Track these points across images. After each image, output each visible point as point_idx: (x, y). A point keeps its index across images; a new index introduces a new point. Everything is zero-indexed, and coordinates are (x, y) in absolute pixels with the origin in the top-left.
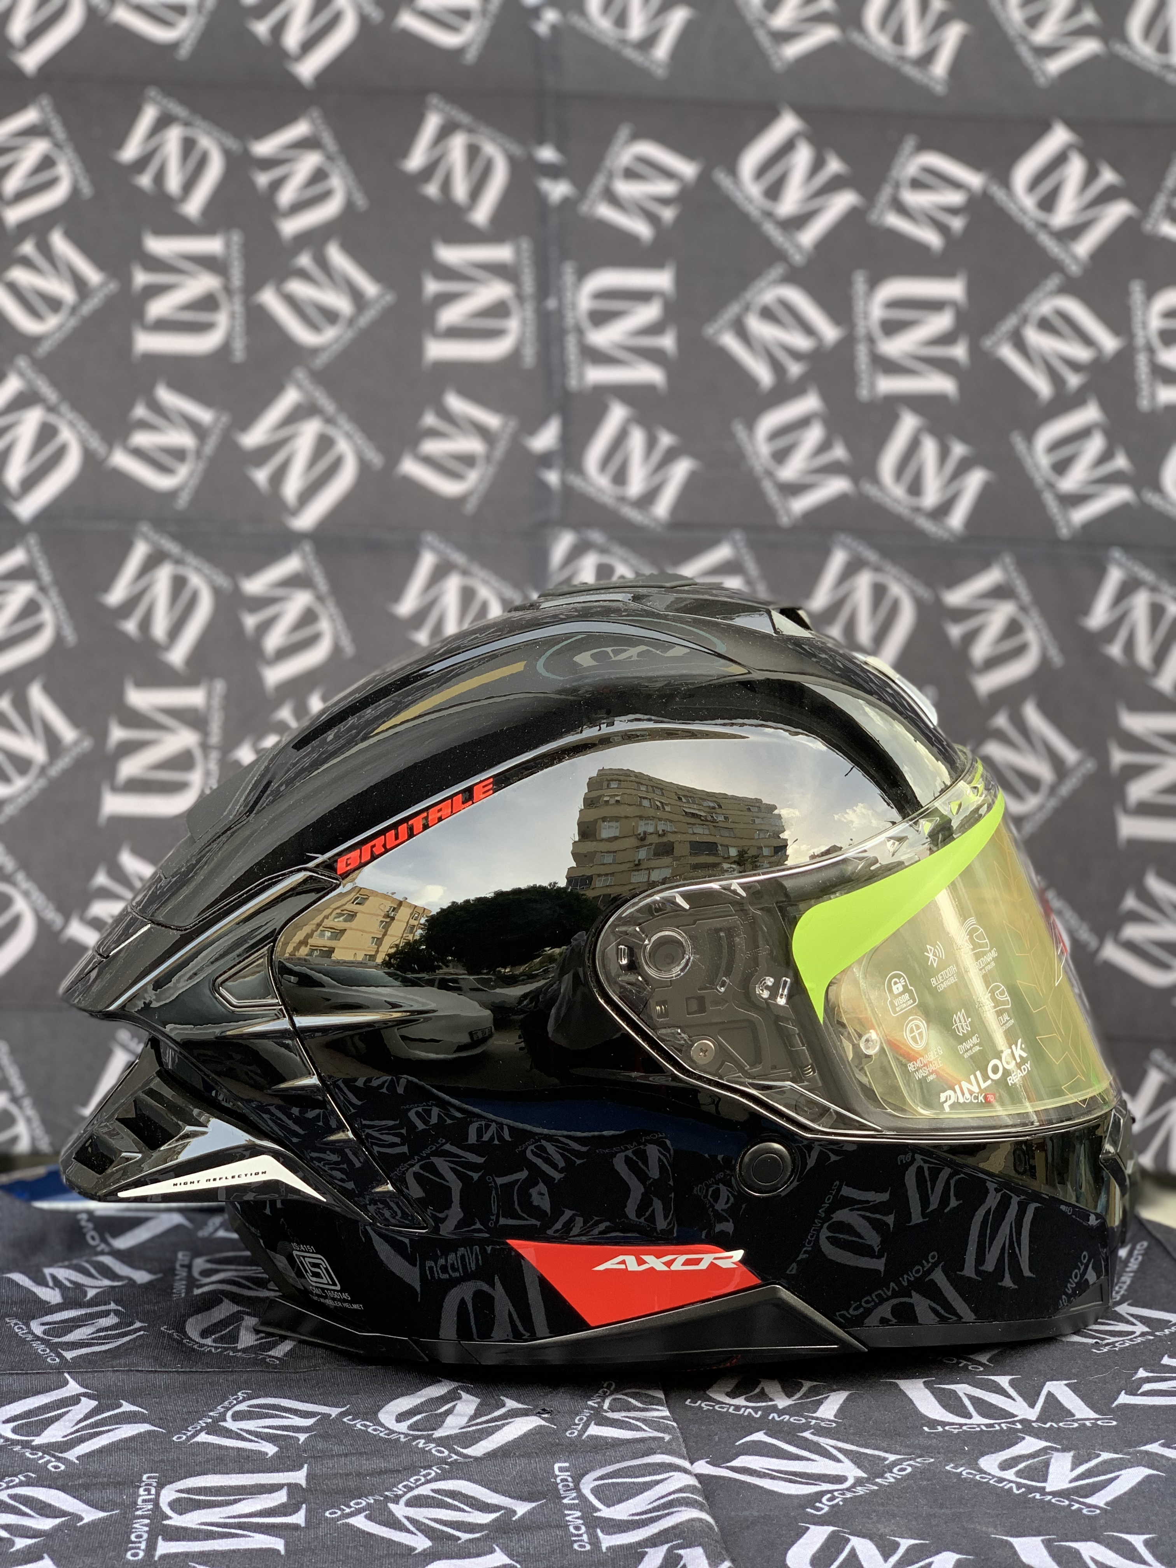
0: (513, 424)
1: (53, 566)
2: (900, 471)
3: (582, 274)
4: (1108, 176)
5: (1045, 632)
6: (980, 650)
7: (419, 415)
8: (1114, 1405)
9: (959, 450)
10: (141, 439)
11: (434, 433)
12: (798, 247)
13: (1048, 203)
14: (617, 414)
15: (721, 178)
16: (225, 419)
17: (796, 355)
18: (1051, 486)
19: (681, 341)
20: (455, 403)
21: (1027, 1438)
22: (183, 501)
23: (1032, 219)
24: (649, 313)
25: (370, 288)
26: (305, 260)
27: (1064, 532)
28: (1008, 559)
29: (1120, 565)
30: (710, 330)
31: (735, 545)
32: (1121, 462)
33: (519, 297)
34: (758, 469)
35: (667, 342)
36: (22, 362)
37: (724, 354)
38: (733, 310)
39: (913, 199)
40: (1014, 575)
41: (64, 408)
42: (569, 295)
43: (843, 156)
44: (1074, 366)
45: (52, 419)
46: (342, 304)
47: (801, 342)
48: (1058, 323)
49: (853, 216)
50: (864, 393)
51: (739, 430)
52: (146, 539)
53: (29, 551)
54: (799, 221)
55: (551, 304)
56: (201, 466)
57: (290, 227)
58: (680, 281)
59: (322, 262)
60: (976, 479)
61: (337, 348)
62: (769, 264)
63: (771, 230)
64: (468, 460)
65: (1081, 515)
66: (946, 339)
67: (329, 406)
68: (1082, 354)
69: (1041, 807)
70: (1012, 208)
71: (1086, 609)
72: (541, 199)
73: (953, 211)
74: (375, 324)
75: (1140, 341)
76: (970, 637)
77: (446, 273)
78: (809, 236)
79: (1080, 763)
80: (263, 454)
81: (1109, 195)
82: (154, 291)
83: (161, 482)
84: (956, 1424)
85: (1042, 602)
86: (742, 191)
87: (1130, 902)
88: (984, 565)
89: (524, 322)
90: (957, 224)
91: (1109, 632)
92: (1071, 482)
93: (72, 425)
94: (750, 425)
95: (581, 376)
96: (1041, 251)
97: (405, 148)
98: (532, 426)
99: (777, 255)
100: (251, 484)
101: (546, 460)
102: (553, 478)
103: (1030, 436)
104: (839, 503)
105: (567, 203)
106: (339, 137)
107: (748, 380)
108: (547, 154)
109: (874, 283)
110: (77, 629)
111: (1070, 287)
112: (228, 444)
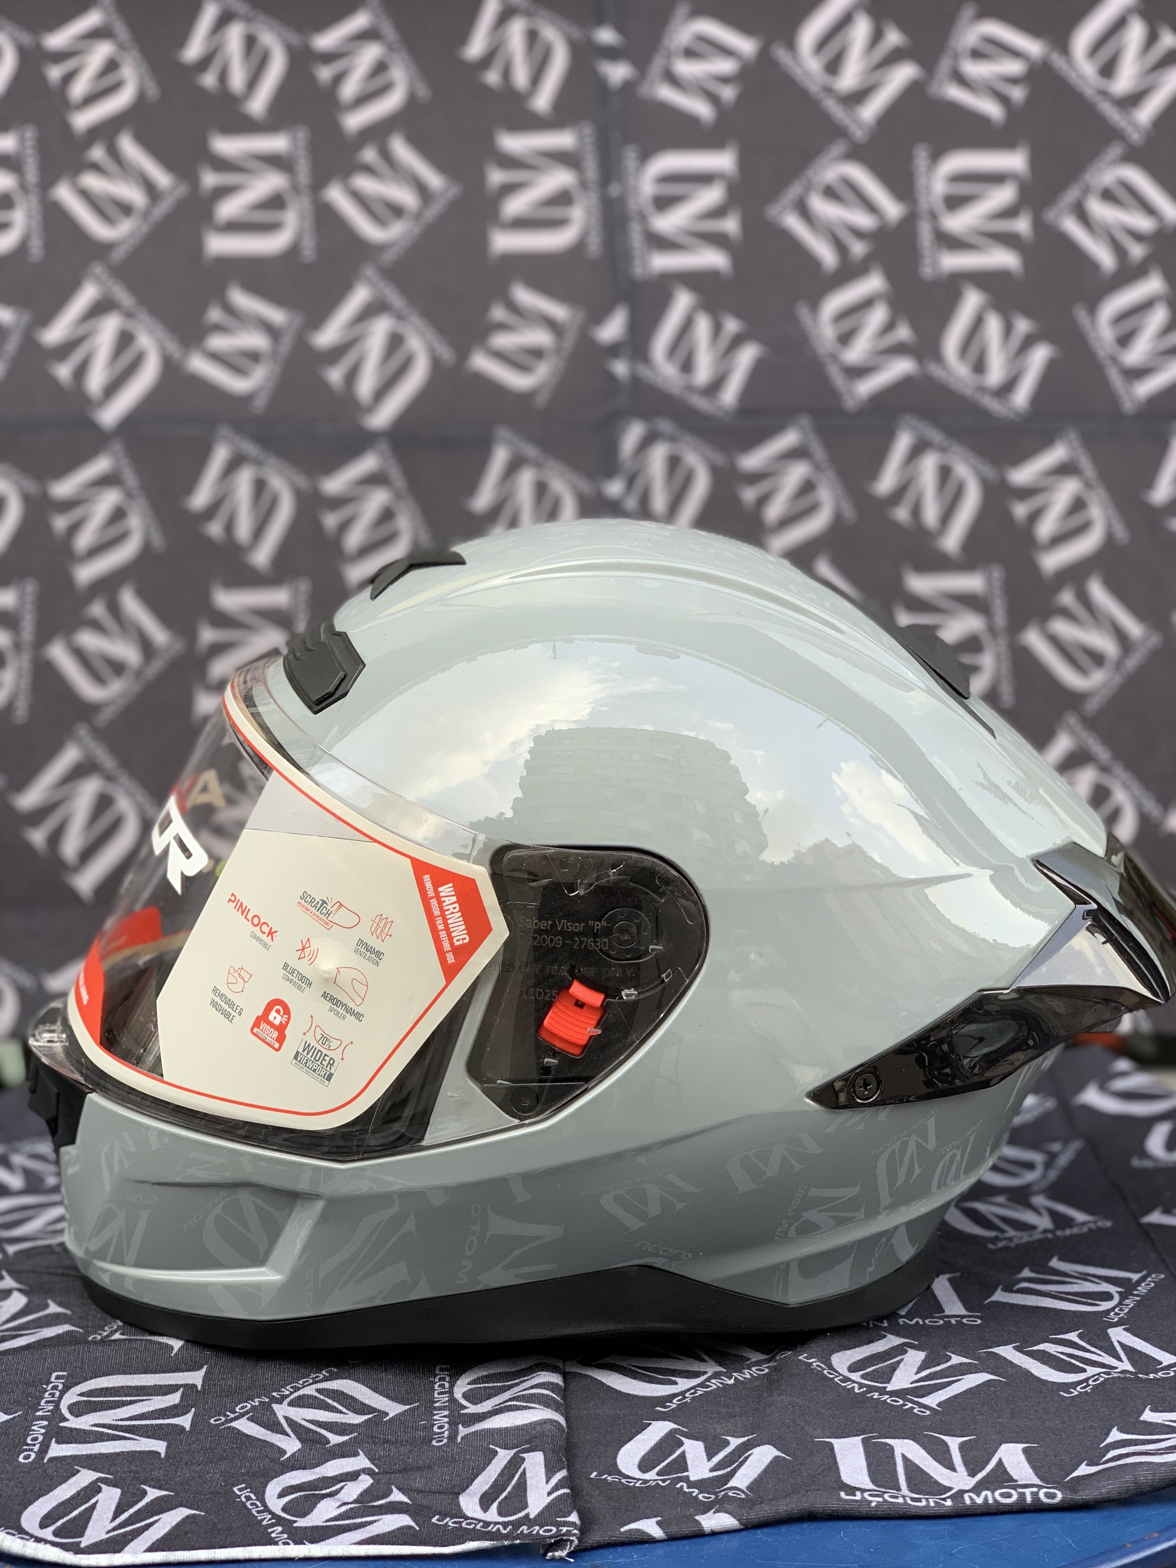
1: (138, 472)
3: (645, 156)
6: (1046, 528)
7: (487, 308)
12: (859, 123)
15: (781, 54)
17: (859, 234)
19: (745, 224)
33: (583, 184)
35: (731, 225)
37: (788, 236)
42: (631, 181)
43: (903, 27)
47: (863, 220)
49: (914, 90)
55: (614, 190)
58: (743, 162)
62: (831, 141)
71: (1149, 483)
72: (601, 83)
74: (442, 218)
76: (1035, 516)
77: (509, 162)
80: (336, 353)
85: (1106, 478)
88: (1047, 443)
96: (1102, 119)
97: (463, 35)
98: (599, 316)
99: (838, 132)
100: (325, 386)
101: (614, 350)
102: (621, 368)
103: (1093, 309)
104: (904, 385)
105: (628, 86)
106: (400, 27)
107: (811, 261)
108: (606, 36)
109: (936, 156)
110: (165, 533)
111: (1132, 156)
112: (302, 345)
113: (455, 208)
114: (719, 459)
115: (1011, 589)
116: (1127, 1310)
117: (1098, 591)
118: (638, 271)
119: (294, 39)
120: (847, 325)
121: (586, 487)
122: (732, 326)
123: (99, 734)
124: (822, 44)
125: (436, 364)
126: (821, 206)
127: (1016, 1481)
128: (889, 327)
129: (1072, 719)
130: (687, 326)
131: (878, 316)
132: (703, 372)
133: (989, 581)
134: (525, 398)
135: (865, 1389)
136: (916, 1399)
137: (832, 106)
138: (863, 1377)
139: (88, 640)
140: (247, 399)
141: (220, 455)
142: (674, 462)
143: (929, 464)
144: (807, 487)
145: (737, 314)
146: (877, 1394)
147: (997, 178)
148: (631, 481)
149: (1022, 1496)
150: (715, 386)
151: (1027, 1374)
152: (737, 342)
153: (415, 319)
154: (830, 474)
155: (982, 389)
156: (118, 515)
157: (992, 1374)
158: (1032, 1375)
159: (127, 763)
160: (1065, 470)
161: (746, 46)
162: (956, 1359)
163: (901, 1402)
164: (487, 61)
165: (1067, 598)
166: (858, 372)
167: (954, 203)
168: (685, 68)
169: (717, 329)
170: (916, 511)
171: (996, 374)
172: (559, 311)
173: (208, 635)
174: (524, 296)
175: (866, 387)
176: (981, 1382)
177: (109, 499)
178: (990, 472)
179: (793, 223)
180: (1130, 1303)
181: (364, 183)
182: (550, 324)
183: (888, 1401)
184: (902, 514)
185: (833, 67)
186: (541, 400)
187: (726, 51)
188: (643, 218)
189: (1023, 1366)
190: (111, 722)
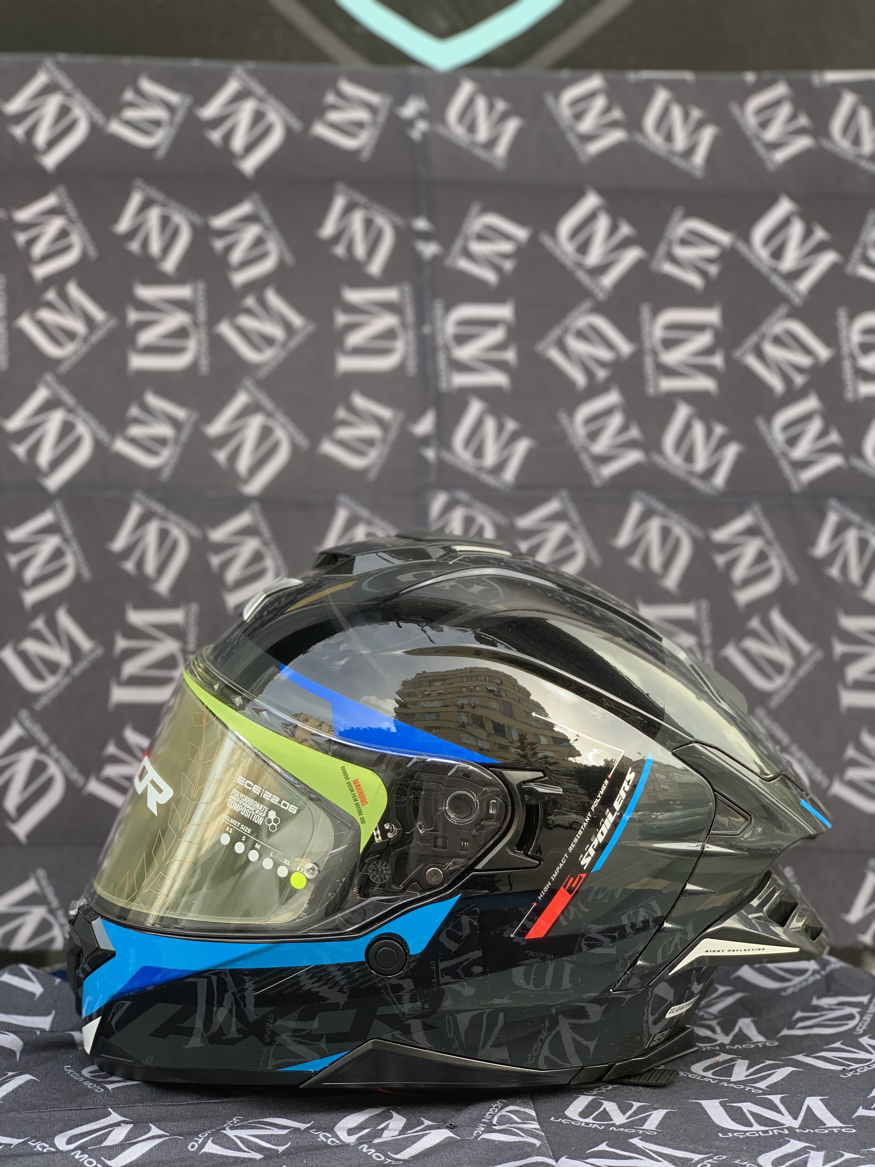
0: (401, 416)
1: (73, 523)
2: (678, 445)
3: (448, 308)
6: (739, 573)
7: (333, 410)
8: (854, 1117)
9: (719, 430)
10: (135, 431)
12: (601, 288)
13: (778, 254)
14: (475, 407)
15: (545, 239)
16: (195, 416)
17: (602, 364)
18: (785, 455)
19: (520, 355)
20: (360, 401)
21: (792, 1140)
22: (165, 475)
25: (296, 320)
26: (250, 302)
27: (795, 488)
28: (757, 508)
29: (836, 510)
30: (540, 347)
33: (404, 325)
35: (510, 355)
36: (49, 377)
37: (550, 363)
38: (556, 332)
39: (683, 252)
40: (762, 518)
41: (81, 411)
42: (439, 324)
43: (632, 223)
45: (71, 418)
46: (276, 332)
48: (787, 339)
49: (640, 266)
50: (651, 390)
51: (563, 417)
52: (140, 502)
53: (56, 513)
54: (601, 270)
55: (427, 329)
56: (178, 450)
57: (239, 278)
58: (518, 312)
59: (262, 303)
60: (732, 451)
62: (581, 300)
64: (370, 442)
66: (708, 351)
67: (268, 404)
70: (752, 258)
71: (812, 542)
72: (417, 256)
74: (301, 347)
76: (731, 564)
77: (351, 309)
78: (609, 280)
79: (812, 653)
80: (222, 440)
82: (142, 325)
84: (742, 1132)
85: (781, 538)
87: (851, 752)
88: (740, 512)
89: (407, 343)
90: (713, 270)
91: (829, 559)
93: (86, 422)
94: (571, 413)
95: (449, 380)
96: (773, 288)
97: (320, 221)
98: (415, 417)
99: (585, 293)
100: (214, 462)
101: (425, 441)
103: (769, 420)
104: (635, 469)
105: (437, 259)
106: (272, 212)
107: (568, 382)
108: (421, 224)
109: (656, 312)
110: (91, 568)
111: (795, 314)
112: (198, 434)
113: (311, 340)
115: (714, 616)
117: (777, 619)
120: (594, 426)
122: (511, 425)
123: (36, 716)
125: (295, 448)
126: (575, 345)
128: (624, 428)
133: (698, 610)
134: (361, 473)
137: (582, 276)
139: (31, 646)
140: (156, 471)
141: (135, 512)
143: (654, 526)
145: (514, 418)
147: (699, 328)
153: (280, 417)
156: (58, 554)
159: (55, 739)
160: (752, 531)
165: (755, 623)
167: (669, 344)
169: (500, 428)
170: (646, 559)
173: (121, 643)
175: (609, 470)
177: (52, 542)
178: (698, 533)
179: (555, 355)
186: (372, 476)
188: (447, 349)
190: (46, 708)
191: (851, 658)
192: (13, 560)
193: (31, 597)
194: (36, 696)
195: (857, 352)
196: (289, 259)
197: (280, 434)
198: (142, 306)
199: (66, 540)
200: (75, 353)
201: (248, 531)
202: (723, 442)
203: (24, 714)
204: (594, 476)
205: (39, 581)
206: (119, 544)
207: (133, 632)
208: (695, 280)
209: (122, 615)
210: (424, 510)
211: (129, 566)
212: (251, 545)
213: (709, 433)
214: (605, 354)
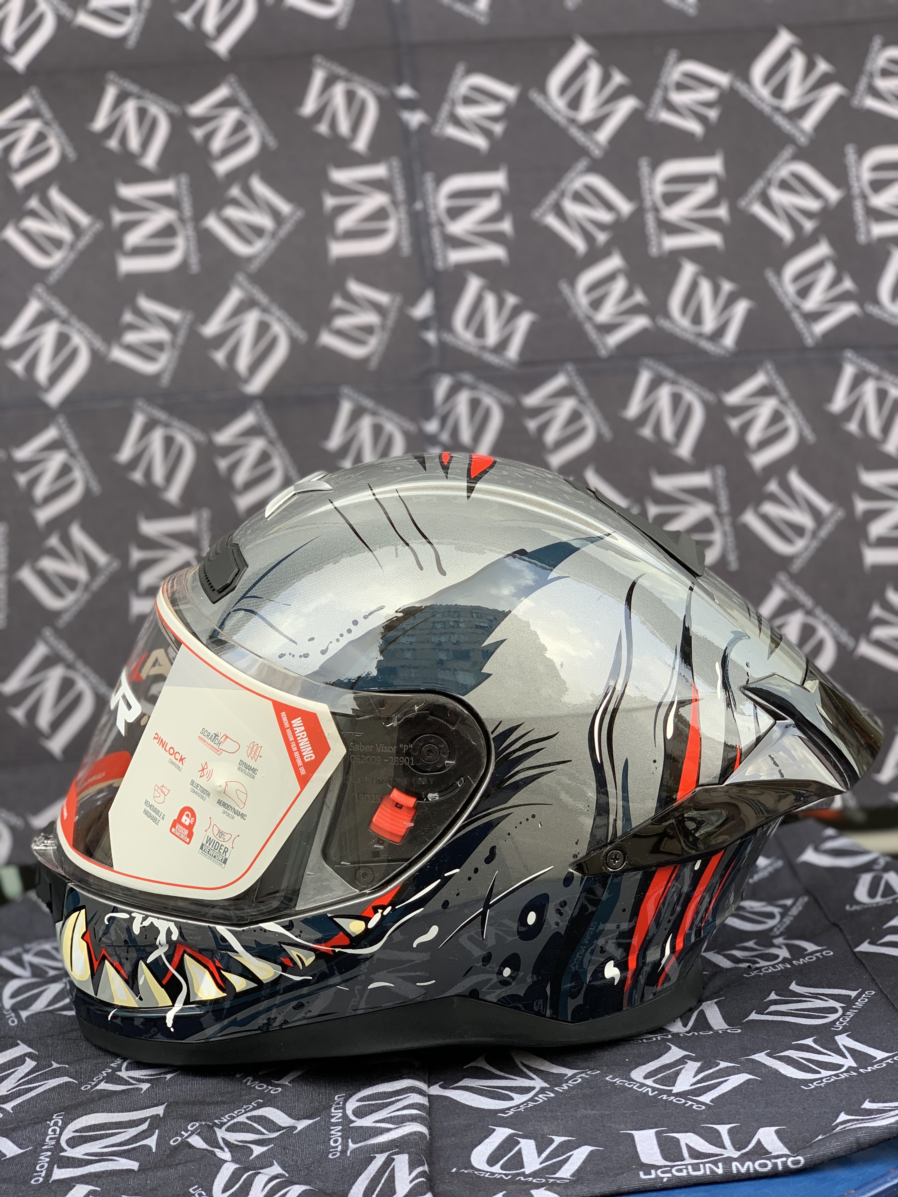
1: (78, 437)
2: (685, 307)
3: (439, 181)
4: (823, 66)
5: (800, 418)
6: (754, 436)
7: (329, 299)
11: (342, 312)
12: (597, 144)
13: (779, 92)
19: (516, 224)
23: (768, 105)
24: (491, 205)
26: (235, 192)
29: (852, 362)
30: (536, 214)
31: (568, 375)
32: (848, 284)
33: (395, 203)
34: (581, 315)
35: (506, 226)
36: (39, 289)
37: (548, 231)
38: (553, 196)
39: (679, 98)
40: (775, 377)
41: (74, 321)
42: (431, 197)
43: (624, 71)
44: (808, 214)
47: (604, 216)
49: (635, 116)
54: (595, 124)
55: (418, 206)
56: (176, 353)
58: (511, 179)
59: (248, 192)
61: (265, 255)
62: (577, 159)
63: (575, 132)
65: (821, 327)
67: (262, 298)
68: (813, 205)
69: (806, 548)
70: (753, 98)
71: (829, 398)
72: (404, 126)
73: (709, 105)
74: (291, 235)
75: (856, 191)
76: (746, 427)
77: (340, 190)
78: (604, 135)
79: (832, 513)
80: (220, 340)
81: (824, 81)
83: (149, 368)
86: (551, 105)
88: (751, 372)
89: (400, 222)
91: (848, 413)
92: (811, 303)
93: (80, 332)
95: (445, 258)
96: (777, 129)
97: (300, 99)
98: (413, 300)
99: (582, 152)
100: (213, 363)
101: (425, 324)
102: (431, 337)
103: (779, 271)
104: (642, 335)
105: (423, 128)
106: (251, 96)
107: (567, 249)
108: (405, 92)
109: (655, 166)
110: (100, 482)
111: (801, 155)
112: (194, 335)
113: (300, 226)
114: (508, 399)
115: (731, 483)
116: (848, 1019)
117: (795, 480)
118: (440, 264)
119: (174, 109)
120: (596, 294)
121: (411, 427)
122: (511, 300)
123: (60, 633)
124: (564, 88)
125: (293, 342)
126: (571, 208)
127: (771, 1153)
129: (783, 577)
130: (479, 301)
131: (620, 286)
132: (492, 337)
133: (714, 478)
135: (656, 1092)
136: (694, 1098)
138: (654, 1082)
139: (48, 564)
141: (138, 421)
142: (475, 404)
143: (664, 393)
144: (575, 416)
145: (514, 292)
146: (665, 1096)
148: (444, 421)
149: (775, 1165)
150: (502, 345)
151: (776, 1073)
152: (516, 312)
154: (591, 405)
155: (700, 335)
156: (65, 470)
157: (750, 1074)
158: (780, 1073)
159: (81, 655)
160: (765, 391)
161: (509, 92)
162: (723, 1065)
163: (684, 1101)
164: (318, 116)
165: (773, 487)
166: (608, 328)
167: (670, 199)
168: (465, 112)
170: (657, 428)
171: (709, 325)
172: (383, 298)
173: (137, 555)
174: (355, 288)
175: (614, 339)
176: (742, 1081)
178: (710, 397)
179: (552, 221)
180: (851, 1014)
181: (232, 213)
182: (377, 307)
183: (674, 1101)
184: (647, 432)
185: (575, 103)
187: (495, 98)
188: (441, 224)
189: (773, 1067)
190: (69, 625)
191: (873, 515)
192: (22, 479)
193: (43, 515)
194: (57, 614)
195: (868, 191)
196: (272, 143)
197: (277, 328)
198: (127, 206)
199: (72, 455)
200: (63, 260)
201: (253, 432)
202: (732, 299)
203: (48, 632)
204: (600, 346)
205: (49, 499)
206: (125, 454)
207: (147, 543)
208: (695, 127)
209: (135, 527)
210: (429, 395)
211: (137, 476)
212: (257, 445)
213: (716, 291)
214: (605, 216)
